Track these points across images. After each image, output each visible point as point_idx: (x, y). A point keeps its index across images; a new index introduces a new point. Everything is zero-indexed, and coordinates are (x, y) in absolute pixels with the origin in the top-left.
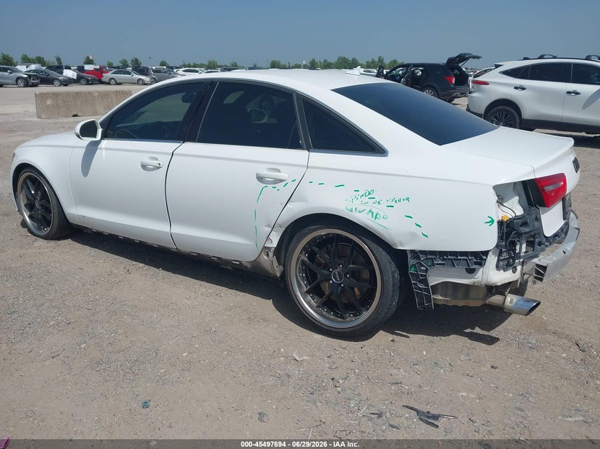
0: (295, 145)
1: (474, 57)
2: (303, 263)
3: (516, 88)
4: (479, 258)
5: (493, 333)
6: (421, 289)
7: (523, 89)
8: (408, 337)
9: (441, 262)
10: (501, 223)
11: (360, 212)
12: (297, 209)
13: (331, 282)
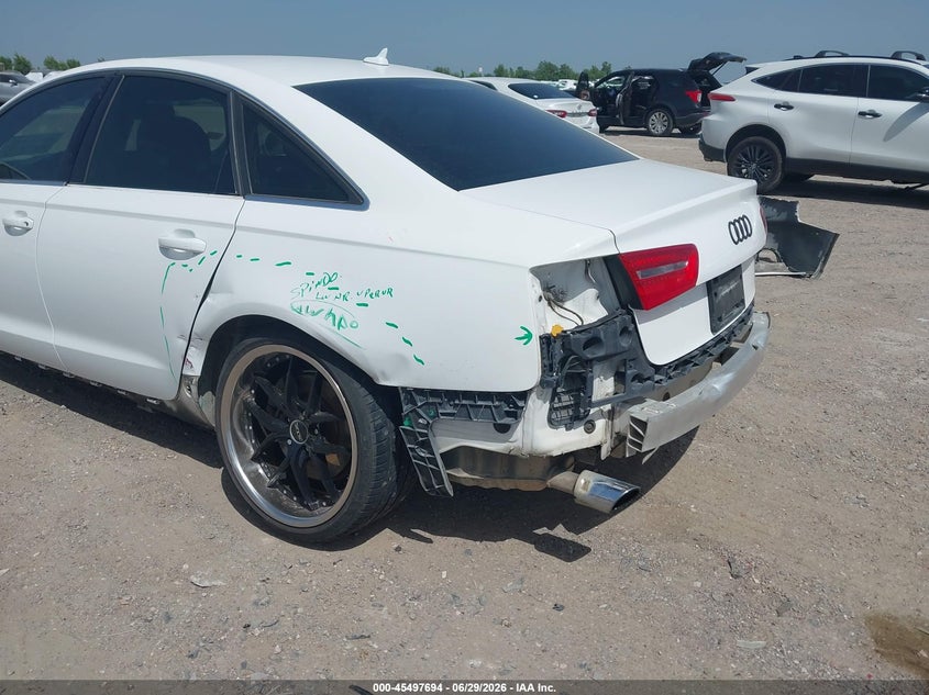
0: (224, 187)
1: (734, 59)
2: (246, 404)
3: (778, 106)
4: (509, 405)
5: (583, 539)
6: (422, 459)
7: (789, 107)
8: (431, 542)
9: (450, 410)
10: (546, 341)
11: (314, 314)
12: (221, 308)
13: (289, 442)
